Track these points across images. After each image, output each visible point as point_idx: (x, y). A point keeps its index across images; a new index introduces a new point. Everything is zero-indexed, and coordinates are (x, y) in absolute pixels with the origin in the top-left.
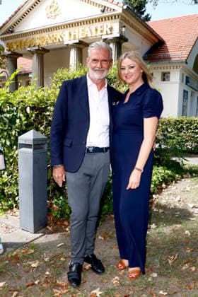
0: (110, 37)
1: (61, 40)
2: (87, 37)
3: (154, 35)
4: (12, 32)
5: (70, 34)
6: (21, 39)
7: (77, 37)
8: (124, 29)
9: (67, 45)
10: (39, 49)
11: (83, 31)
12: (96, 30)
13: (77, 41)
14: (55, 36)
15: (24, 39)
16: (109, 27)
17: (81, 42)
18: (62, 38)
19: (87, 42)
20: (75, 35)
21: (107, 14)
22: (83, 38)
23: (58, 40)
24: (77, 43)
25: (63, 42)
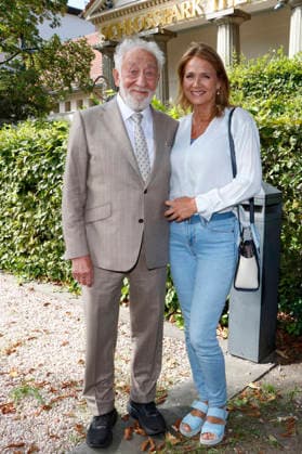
1: (200, 12)
4: (111, 7)
5: (217, 1)
6: (127, 16)
7: (230, 4)
9: (212, 20)
10: (159, 34)
13: (231, 11)
14: (188, 6)
15: (132, 17)
17: (238, 13)
18: (202, 8)
19: (248, 11)
20: (226, 1)
22: (242, 5)
23: (194, 14)
24: (230, 15)
25: (204, 15)
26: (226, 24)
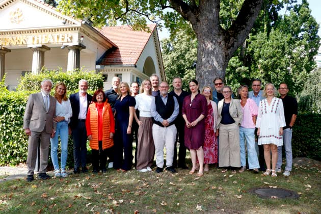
0: (70, 44)
1: (24, 43)
2: (49, 43)
3: (108, 42)
5: (34, 39)
7: (40, 42)
8: (82, 39)
9: (31, 48)
11: (46, 37)
12: (58, 37)
14: (18, 39)
16: (70, 36)
17: (43, 47)
18: (25, 41)
19: (49, 46)
20: (38, 40)
21: (66, 26)
22: (46, 43)
23: (21, 43)
24: (40, 47)
25: (26, 45)
26: (38, 51)
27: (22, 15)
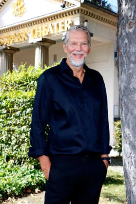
2: (49, 35)
5: (34, 32)
7: (40, 35)
8: (86, 24)
9: (32, 43)
10: (6, 49)
11: (46, 28)
12: (58, 26)
14: (21, 35)
16: (70, 22)
17: (44, 40)
18: (27, 36)
21: (67, 9)
22: (46, 36)
23: (23, 39)
24: (40, 42)
25: (28, 40)
26: (39, 46)
27: (24, 5)
